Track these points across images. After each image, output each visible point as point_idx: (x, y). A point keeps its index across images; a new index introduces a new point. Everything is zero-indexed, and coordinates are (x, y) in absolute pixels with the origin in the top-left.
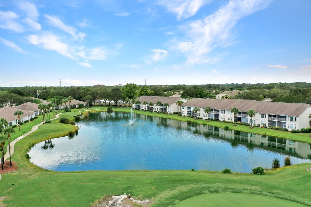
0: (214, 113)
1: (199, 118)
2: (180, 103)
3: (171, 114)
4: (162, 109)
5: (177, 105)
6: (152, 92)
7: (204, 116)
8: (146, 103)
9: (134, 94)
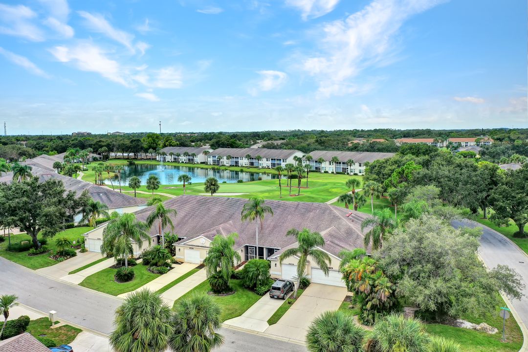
0: (235, 160)
1: (222, 165)
2: (206, 153)
3: (198, 163)
4: (189, 160)
5: (204, 155)
6: (178, 142)
7: (227, 163)
8: (173, 154)
9: (157, 145)
